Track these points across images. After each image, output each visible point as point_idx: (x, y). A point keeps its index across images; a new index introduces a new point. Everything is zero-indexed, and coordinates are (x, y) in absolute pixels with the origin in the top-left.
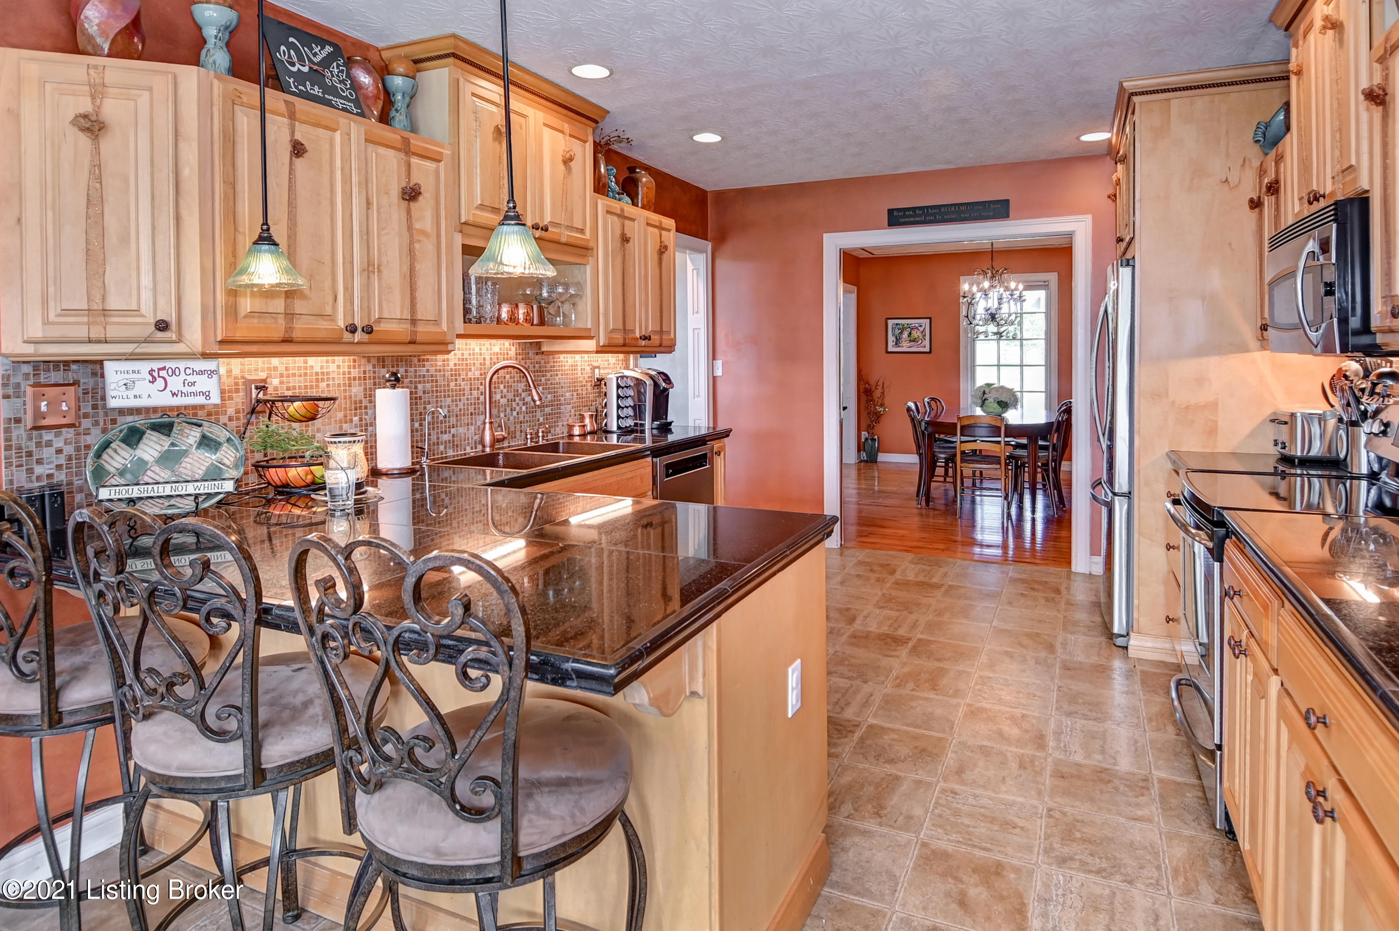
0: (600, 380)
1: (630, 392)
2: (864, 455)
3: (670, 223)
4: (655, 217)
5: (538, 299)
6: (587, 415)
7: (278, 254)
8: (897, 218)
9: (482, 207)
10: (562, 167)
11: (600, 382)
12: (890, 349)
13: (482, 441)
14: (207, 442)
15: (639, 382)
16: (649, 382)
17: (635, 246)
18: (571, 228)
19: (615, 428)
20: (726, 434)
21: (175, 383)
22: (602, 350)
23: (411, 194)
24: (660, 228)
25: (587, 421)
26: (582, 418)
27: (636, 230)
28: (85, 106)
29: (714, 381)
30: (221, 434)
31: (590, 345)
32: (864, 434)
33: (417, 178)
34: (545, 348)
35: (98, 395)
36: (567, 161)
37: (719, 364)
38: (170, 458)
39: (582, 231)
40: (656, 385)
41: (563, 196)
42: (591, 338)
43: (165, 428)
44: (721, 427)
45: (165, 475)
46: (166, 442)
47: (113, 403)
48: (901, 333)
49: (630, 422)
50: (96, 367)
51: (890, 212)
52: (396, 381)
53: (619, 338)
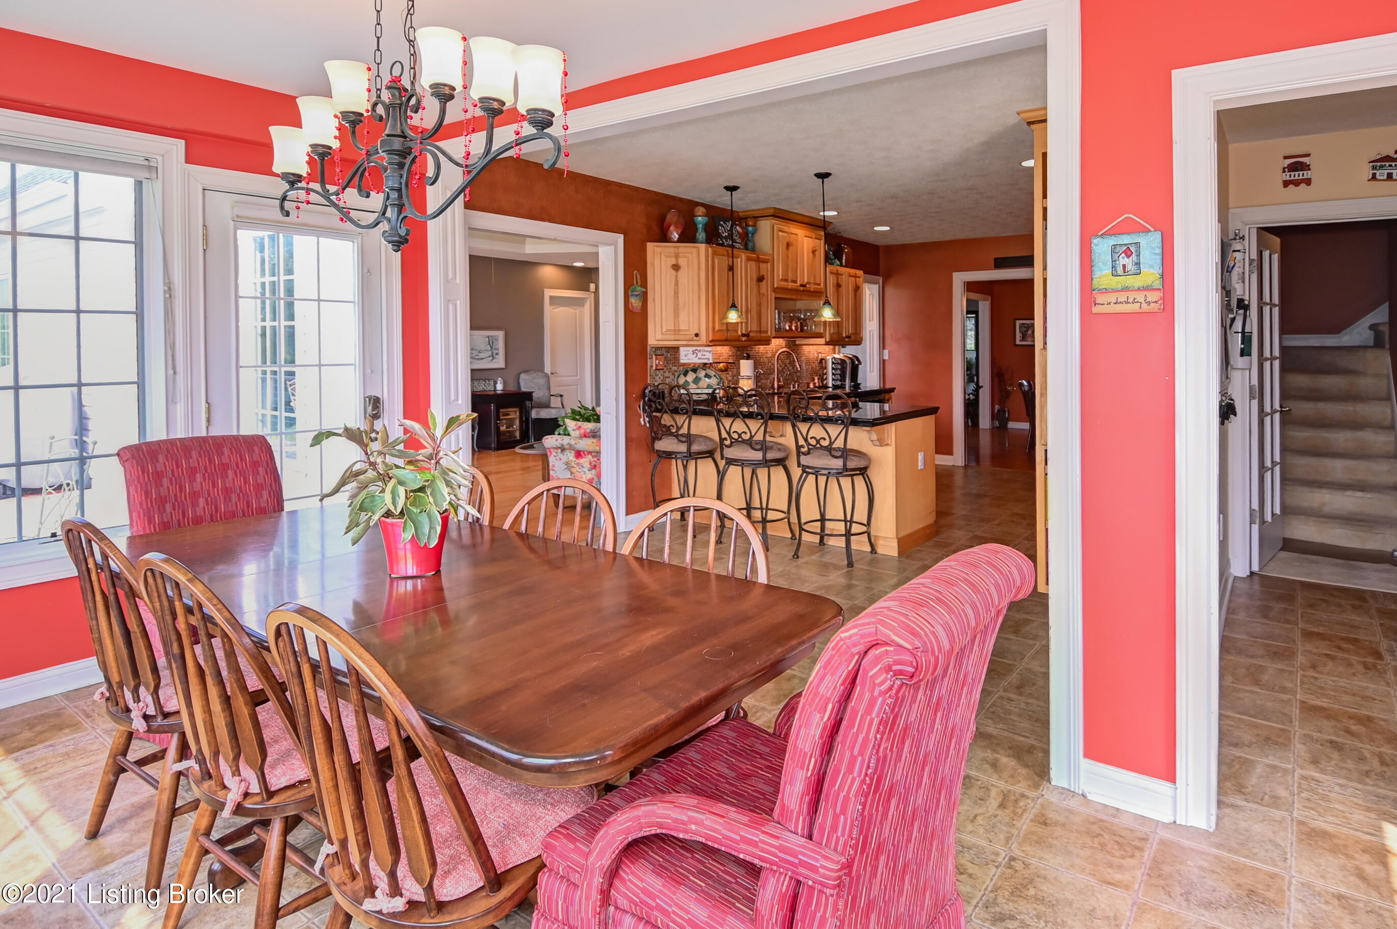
0: (822, 359)
1: (839, 367)
2: (997, 423)
3: (860, 273)
4: (853, 271)
5: (799, 319)
6: (816, 378)
7: (737, 310)
8: (1000, 263)
9: (782, 280)
10: (811, 255)
11: (822, 361)
12: (1018, 342)
13: (773, 387)
14: (707, 376)
15: (843, 361)
16: (848, 361)
17: (843, 290)
18: (815, 284)
19: (830, 385)
20: (892, 390)
21: (700, 355)
22: (827, 344)
23: (760, 279)
24: (856, 276)
25: (816, 381)
26: (813, 380)
27: (844, 279)
28: (674, 262)
29: (883, 363)
30: (712, 373)
31: (822, 341)
32: (997, 407)
33: (763, 272)
34: (797, 343)
35: (677, 359)
36: (814, 252)
37: (886, 352)
38: (697, 380)
39: (819, 285)
40: (853, 362)
41: (812, 267)
42: (822, 337)
43: (695, 370)
44: (888, 386)
45: (695, 386)
46: (695, 376)
47: (682, 361)
48: (1027, 331)
49: (839, 383)
50: (676, 349)
51: (995, 259)
52: (748, 358)
53: (835, 337)
